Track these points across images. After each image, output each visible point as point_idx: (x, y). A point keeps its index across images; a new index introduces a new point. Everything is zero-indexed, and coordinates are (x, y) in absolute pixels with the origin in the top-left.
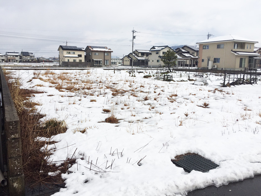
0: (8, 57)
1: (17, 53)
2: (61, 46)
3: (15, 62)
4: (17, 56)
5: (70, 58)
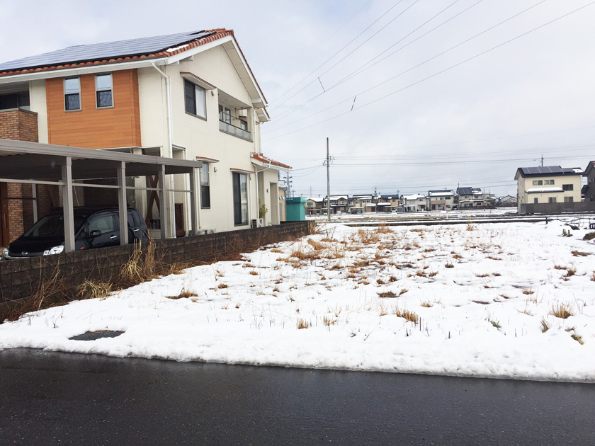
0: (433, 199)
1: (449, 191)
2: (520, 170)
3: (443, 209)
4: (448, 197)
5: (539, 194)
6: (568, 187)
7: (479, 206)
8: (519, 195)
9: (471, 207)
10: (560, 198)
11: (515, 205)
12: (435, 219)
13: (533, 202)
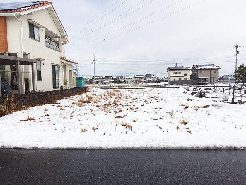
0: (136, 79)
2: (169, 68)
5: (176, 77)
6: (185, 75)
7: (154, 82)
8: (168, 78)
9: (150, 82)
10: (183, 79)
11: (167, 81)
12: (137, 86)
13: (173, 80)
